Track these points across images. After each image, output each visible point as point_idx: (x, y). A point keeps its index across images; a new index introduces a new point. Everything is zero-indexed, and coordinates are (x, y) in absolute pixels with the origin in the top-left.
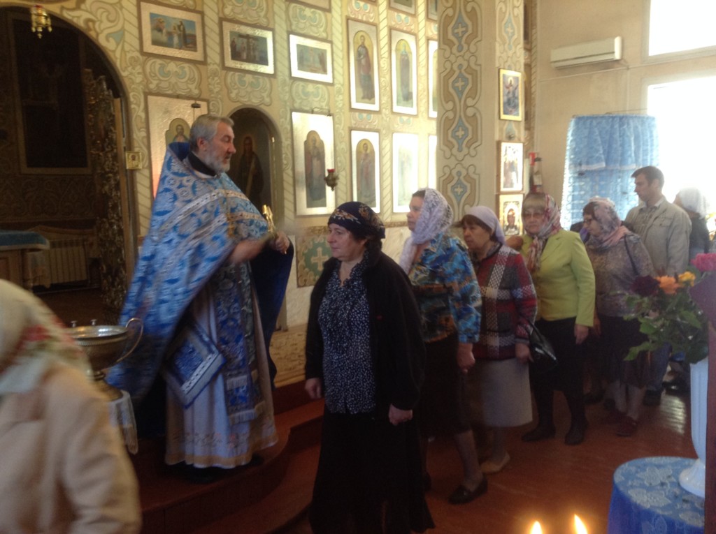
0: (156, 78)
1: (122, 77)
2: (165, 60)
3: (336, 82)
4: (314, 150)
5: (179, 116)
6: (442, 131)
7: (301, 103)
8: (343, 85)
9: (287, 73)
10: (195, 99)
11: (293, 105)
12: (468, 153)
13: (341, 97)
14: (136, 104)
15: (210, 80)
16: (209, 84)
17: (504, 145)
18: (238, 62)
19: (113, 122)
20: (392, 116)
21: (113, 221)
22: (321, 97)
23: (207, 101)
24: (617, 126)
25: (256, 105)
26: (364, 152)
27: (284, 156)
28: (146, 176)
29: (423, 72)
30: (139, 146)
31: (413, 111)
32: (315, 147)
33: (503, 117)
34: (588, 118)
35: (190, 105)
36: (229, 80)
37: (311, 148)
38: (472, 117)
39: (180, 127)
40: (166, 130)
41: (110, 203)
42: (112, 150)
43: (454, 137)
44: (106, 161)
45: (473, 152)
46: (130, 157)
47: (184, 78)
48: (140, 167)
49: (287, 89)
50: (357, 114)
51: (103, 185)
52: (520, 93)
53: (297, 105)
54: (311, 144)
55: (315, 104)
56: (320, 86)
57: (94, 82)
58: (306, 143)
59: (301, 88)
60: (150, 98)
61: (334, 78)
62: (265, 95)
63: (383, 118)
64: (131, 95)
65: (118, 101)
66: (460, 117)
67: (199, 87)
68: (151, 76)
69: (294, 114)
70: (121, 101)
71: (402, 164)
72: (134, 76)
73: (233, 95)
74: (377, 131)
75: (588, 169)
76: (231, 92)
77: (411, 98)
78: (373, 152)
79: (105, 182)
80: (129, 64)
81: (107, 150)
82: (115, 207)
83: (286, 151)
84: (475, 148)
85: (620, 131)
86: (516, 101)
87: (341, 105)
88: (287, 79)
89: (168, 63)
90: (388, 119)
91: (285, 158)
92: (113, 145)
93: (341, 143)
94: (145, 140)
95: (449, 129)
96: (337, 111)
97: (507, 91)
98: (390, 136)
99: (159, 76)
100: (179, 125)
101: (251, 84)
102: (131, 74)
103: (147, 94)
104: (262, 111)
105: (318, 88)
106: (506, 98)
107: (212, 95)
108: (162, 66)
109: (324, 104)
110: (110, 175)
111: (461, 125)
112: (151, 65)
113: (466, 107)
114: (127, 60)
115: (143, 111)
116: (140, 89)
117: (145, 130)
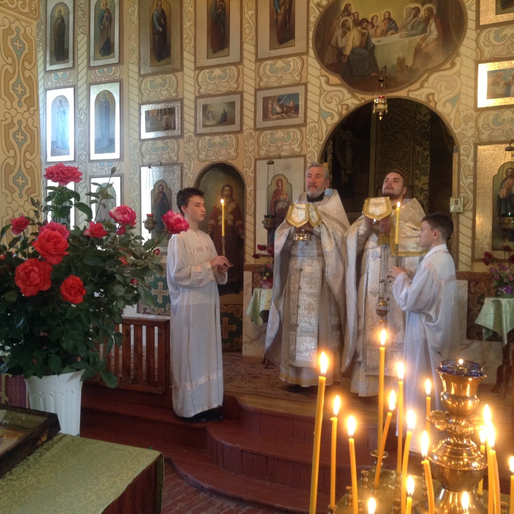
0: (489, 129)
1: (455, 134)
2: (500, 110)
5: (510, 160)
14: (464, 155)
28: (469, 218)
30: (464, 192)
40: (494, 174)
60: (480, 148)
64: (461, 148)
65: (456, 155)
68: (482, 126)
72: (467, 131)
80: (462, 122)
89: (503, 113)
94: (472, 187)
99: (491, 125)
102: (464, 130)
103: (477, 145)
108: (497, 116)
112: (486, 116)
114: (461, 118)
115: (471, 161)
116: (471, 142)
117: (472, 177)
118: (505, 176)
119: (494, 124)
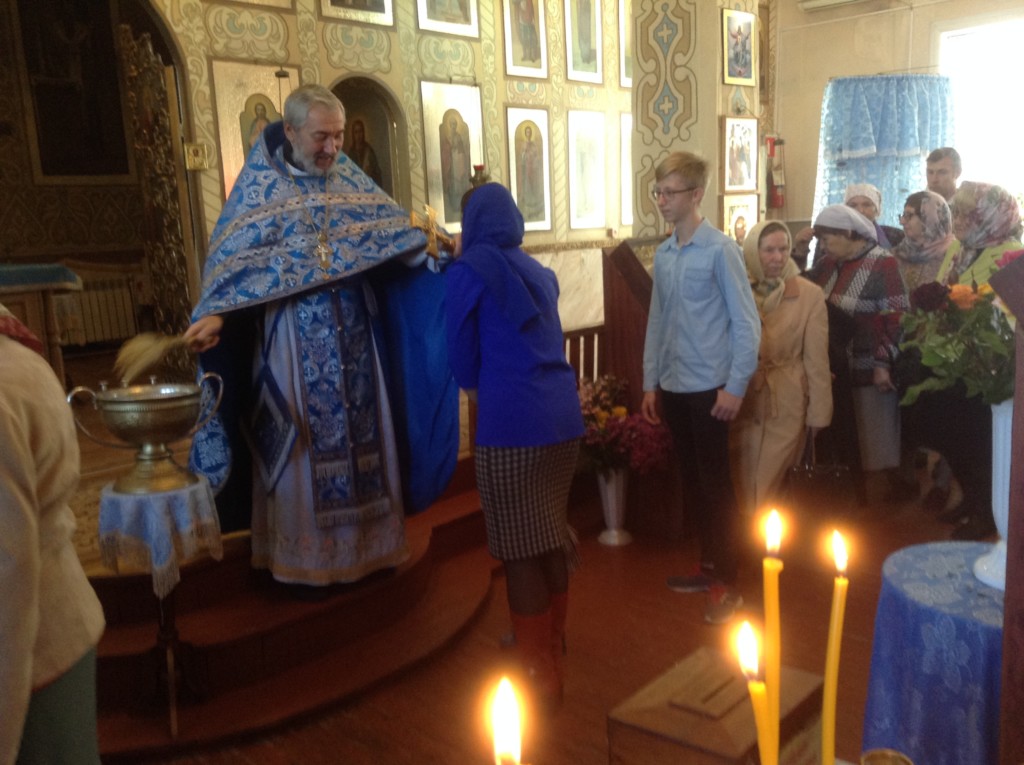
0: (223, 35)
1: (174, 33)
2: (235, 7)
3: (483, 35)
4: (454, 138)
5: (258, 91)
6: (640, 104)
7: (433, 69)
8: (493, 41)
9: (412, 24)
10: (281, 65)
11: (422, 72)
12: (679, 136)
13: (491, 58)
14: (197, 74)
15: (300, 37)
16: (301, 42)
17: (730, 122)
18: (342, 9)
19: (165, 102)
20: (567, 86)
21: (171, 245)
22: (463, 59)
23: (299, 68)
24: (893, 92)
25: (368, 72)
26: (526, 139)
27: (410, 147)
28: (215, 180)
29: (610, 18)
30: (203, 136)
31: (596, 78)
32: (455, 133)
33: (729, 80)
34: (852, 80)
35: (274, 74)
36: (328, 36)
37: (450, 135)
38: (684, 81)
39: (260, 107)
40: (240, 112)
41: (165, 221)
42: (166, 142)
43: (657, 111)
44: (157, 158)
45: (684, 134)
46: (191, 151)
47: (264, 34)
48: (206, 165)
49: (412, 47)
50: (515, 83)
51: (153, 195)
52: (753, 45)
53: (427, 72)
54: (449, 128)
55: (455, 67)
56: (461, 42)
57: (134, 43)
58: (442, 128)
59: (432, 46)
60: (217, 64)
61: (480, 29)
62: (381, 57)
63: (553, 89)
64: (189, 60)
65: (169, 70)
66: (666, 80)
67: (285, 47)
68: (214, 28)
69: (423, 83)
70: (175, 70)
71: (582, 155)
72: (193, 32)
73: (335, 58)
74: (546, 108)
75: (852, 156)
76: (333, 54)
77: (595, 58)
78: (539, 139)
79: (156, 189)
80: (183, 15)
81: (157, 142)
82: (173, 225)
83: (413, 141)
84: (687, 128)
85: (898, 99)
86: (748, 56)
87: (491, 71)
88: (413, 33)
89: (239, 14)
90: (560, 90)
91: (412, 151)
92: (166, 135)
93: (492, 126)
94: (212, 127)
95: (650, 100)
96: (487, 79)
97: (733, 41)
98: (564, 115)
99: (225, 28)
100: (261, 104)
101: (361, 41)
102: (188, 29)
103: (211, 59)
104: (378, 82)
105: (457, 46)
106: (732, 52)
107: (305, 59)
108: (232, 18)
109: (466, 70)
110: (164, 179)
111: (667, 94)
112: (217, 13)
113: (674, 66)
114: (181, 7)
115: (206, 84)
116: (202, 52)
117: (211, 112)
118: (255, 116)
119: (229, 28)
